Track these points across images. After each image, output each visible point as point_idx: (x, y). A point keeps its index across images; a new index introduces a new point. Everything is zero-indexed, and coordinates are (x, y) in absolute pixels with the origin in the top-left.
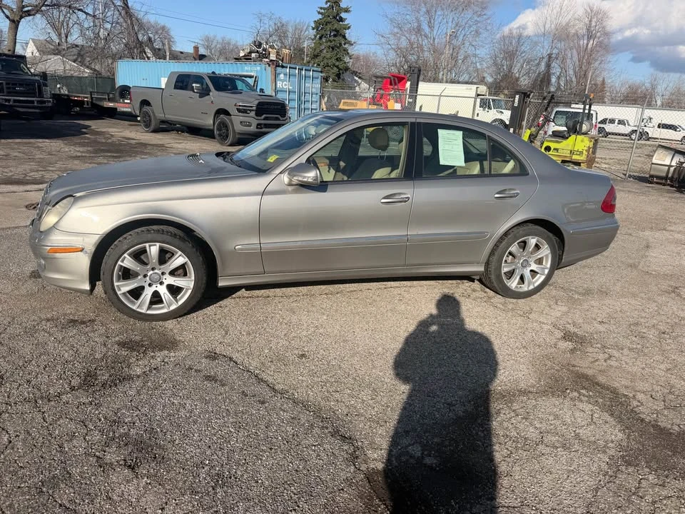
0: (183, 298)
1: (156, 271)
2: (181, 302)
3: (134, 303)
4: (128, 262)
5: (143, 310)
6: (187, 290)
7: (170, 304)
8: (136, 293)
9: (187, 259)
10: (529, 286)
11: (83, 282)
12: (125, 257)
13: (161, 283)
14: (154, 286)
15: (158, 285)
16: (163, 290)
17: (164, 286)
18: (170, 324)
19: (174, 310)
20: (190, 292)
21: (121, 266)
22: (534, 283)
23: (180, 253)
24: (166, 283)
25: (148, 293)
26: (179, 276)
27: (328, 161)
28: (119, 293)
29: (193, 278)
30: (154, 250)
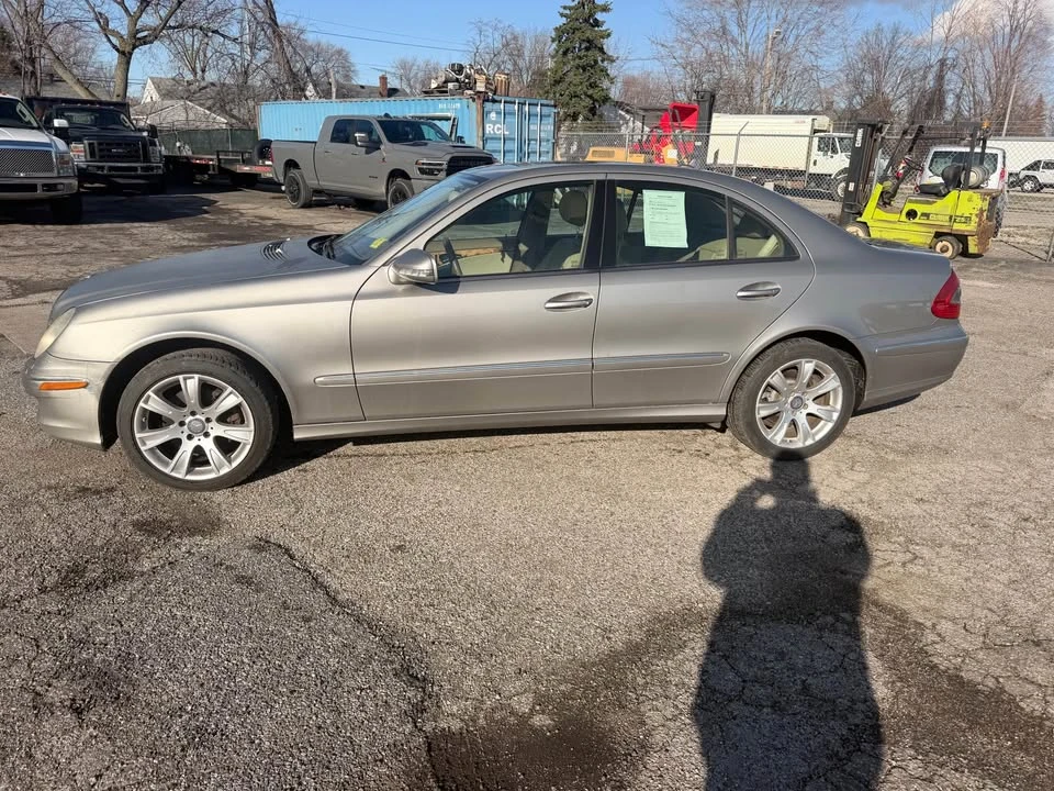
0: (240, 457)
1: (198, 417)
2: (235, 464)
3: (167, 464)
4: (155, 404)
5: (180, 475)
6: (245, 445)
7: (219, 466)
8: (170, 448)
9: (241, 399)
10: (805, 440)
11: (91, 432)
12: (149, 396)
13: (207, 435)
14: (196, 439)
15: (202, 438)
16: (208, 445)
17: (210, 439)
18: (221, 496)
19: (225, 475)
20: (248, 447)
21: (145, 410)
22: (814, 435)
23: (230, 389)
24: (213, 433)
25: (187, 449)
26: (233, 423)
27: (500, 245)
28: (143, 448)
29: (252, 428)
30: (191, 385)
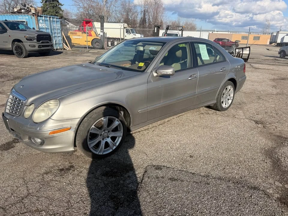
1: (106, 131)
2: (117, 144)
3: (97, 152)
4: (94, 130)
5: (102, 153)
6: (119, 137)
8: (98, 145)
9: (120, 122)
13: (108, 137)
14: (105, 139)
15: (107, 138)
16: (109, 140)
17: (110, 138)
19: (115, 149)
20: (121, 138)
21: (91, 133)
22: (229, 104)
23: (117, 119)
24: (110, 136)
25: (103, 143)
28: (90, 147)
29: (122, 131)
30: (105, 121)
